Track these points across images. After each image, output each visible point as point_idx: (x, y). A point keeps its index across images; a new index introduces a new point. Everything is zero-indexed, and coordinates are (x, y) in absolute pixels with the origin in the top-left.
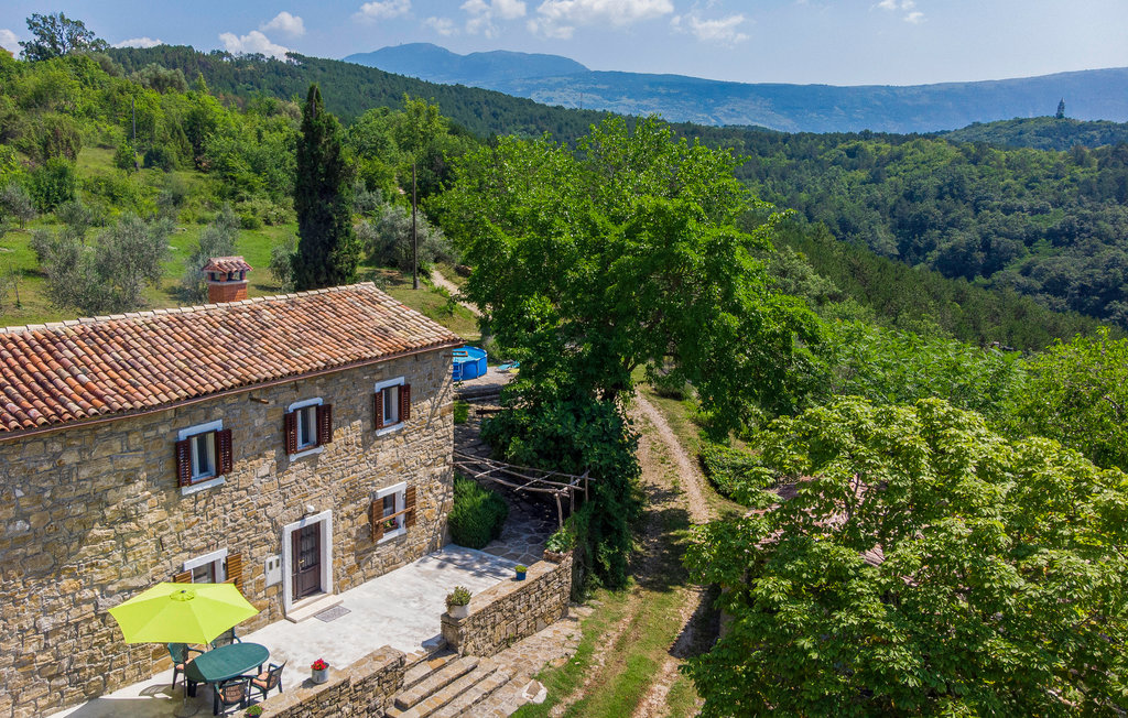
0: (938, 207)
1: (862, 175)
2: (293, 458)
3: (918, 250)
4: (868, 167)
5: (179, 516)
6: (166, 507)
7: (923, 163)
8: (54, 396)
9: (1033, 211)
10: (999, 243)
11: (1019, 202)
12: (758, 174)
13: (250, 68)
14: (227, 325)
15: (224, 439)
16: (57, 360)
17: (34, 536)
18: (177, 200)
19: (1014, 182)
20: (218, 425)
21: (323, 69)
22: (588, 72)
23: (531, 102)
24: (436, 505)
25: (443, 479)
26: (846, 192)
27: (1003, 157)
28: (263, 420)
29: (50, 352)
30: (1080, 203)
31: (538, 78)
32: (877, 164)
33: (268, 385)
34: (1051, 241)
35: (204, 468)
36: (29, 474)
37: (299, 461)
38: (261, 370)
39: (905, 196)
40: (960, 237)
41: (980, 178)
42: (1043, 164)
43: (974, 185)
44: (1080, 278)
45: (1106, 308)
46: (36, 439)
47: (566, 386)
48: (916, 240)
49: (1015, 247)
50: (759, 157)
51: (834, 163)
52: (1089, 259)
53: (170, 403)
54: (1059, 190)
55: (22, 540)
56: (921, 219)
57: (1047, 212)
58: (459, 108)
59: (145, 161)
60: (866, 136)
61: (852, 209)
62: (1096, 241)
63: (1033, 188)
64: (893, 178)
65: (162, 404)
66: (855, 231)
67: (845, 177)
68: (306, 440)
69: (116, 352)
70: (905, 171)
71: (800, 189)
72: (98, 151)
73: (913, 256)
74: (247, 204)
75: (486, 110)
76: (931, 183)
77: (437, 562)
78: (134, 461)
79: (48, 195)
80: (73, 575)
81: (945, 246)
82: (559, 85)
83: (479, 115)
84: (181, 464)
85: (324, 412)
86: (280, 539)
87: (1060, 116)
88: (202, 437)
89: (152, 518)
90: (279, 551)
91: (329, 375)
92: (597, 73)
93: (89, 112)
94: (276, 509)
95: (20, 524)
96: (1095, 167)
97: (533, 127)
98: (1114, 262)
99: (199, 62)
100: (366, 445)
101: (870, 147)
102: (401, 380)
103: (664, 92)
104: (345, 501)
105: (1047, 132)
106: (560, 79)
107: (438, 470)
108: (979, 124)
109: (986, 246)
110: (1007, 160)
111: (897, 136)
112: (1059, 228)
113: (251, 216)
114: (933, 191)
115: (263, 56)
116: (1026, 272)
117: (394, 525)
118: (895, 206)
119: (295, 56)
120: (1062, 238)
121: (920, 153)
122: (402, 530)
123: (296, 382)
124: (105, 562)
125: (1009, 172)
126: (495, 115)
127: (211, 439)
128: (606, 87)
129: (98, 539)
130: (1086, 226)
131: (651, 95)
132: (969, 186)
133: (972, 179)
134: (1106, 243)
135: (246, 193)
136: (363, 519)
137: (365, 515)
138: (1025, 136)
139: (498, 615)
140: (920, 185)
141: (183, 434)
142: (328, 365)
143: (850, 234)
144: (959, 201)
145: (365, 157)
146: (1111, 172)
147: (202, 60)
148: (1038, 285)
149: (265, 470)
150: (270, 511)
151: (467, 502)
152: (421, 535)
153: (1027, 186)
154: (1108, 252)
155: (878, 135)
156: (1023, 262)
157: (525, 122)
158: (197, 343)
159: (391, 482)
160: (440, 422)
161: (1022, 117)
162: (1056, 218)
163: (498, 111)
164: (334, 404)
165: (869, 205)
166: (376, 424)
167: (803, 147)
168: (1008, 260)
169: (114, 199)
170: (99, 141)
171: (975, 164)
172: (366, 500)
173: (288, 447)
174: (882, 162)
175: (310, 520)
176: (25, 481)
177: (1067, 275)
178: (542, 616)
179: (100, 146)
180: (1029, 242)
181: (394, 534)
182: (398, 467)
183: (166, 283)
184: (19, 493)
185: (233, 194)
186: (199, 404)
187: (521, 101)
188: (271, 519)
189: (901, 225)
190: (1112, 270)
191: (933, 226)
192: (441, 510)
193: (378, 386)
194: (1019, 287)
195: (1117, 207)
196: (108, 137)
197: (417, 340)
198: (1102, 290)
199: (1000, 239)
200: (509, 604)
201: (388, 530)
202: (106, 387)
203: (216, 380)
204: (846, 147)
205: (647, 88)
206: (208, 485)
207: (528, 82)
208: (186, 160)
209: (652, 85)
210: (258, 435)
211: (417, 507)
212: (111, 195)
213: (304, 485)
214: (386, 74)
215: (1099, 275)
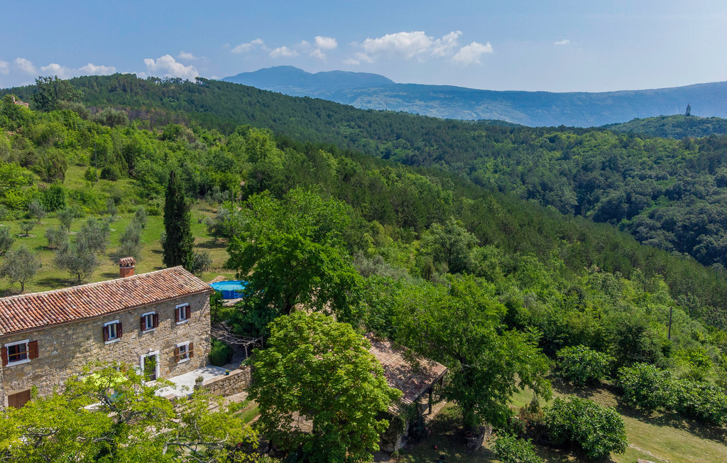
0: (602, 175)
1: (558, 154)
2: (144, 332)
3: (590, 202)
4: (562, 149)
5: (104, 351)
6: (100, 348)
7: (595, 147)
8: (65, 313)
9: (658, 178)
10: (636, 199)
11: (649, 173)
12: (493, 154)
13: (173, 88)
14: (123, 286)
15: (119, 326)
16: (66, 301)
17: (59, 356)
18: (117, 201)
19: (647, 159)
20: (117, 321)
21: (219, 88)
22: (395, 84)
23: (352, 108)
24: (203, 350)
25: (206, 340)
26: (547, 165)
27: (642, 144)
28: (133, 319)
29: (64, 299)
30: (686, 173)
31: (362, 88)
32: (568, 148)
33: (135, 308)
34: (667, 197)
35: (113, 335)
36: (58, 337)
37: (146, 333)
38: (132, 303)
39: (583, 167)
40: (614, 194)
41: (628, 157)
42: (665, 149)
43: (623, 162)
44: (682, 221)
45: (698, 239)
46: (60, 326)
47: (257, 304)
48: (588, 196)
49: (645, 201)
50: (494, 143)
51: (541, 147)
52: (688, 208)
53: (101, 315)
54: (675, 165)
55: (55, 357)
56: (591, 183)
57: (667, 179)
58: (306, 112)
59: (102, 174)
60: (562, 129)
61: (549, 177)
62: (693, 197)
63: (659, 163)
64: (577, 156)
65: (99, 315)
66: (551, 190)
67: (547, 155)
68: (149, 326)
69: (85, 298)
70: (584, 152)
71: (518, 163)
72: (76, 167)
73: (587, 205)
74: (155, 201)
75: (323, 113)
76: (598, 160)
77: (202, 371)
78: (90, 333)
79: (51, 203)
80: (70, 368)
81: (604, 199)
82: (375, 92)
83: (319, 116)
84: (105, 334)
85: (155, 316)
86: (140, 360)
87: (688, 115)
88: (112, 325)
89: (95, 351)
90: (139, 364)
91: (157, 303)
92: (400, 85)
93: (71, 145)
94: (138, 350)
95: (55, 352)
96: (697, 151)
97: (353, 124)
98: (702, 211)
99: (140, 85)
100: (172, 328)
101: (564, 136)
102: (187, 304)
103: (442, 97)
104: (165, 348)
105: (679, 125)
106: (376, 89)
107: (204, 337)
108: (638, 119)
109: (629, 200)
110: (644, 146)
111: (581, 129)
112: (672, 189)
113: (156, 209)
114: (599, 165)
115: (181, 79)
116: (652, 216)
117: (185, 357)
118: (577, 174)
119: (202, 79)
120: (675, 195)
121: (594, 141)
122: (188, 359)
123: (145, 307)
124: (80, 365)
125: (645, 153)
126: (329, 116)
127: (115, 326)
128: (405, 94)
129: (78, 358)
130: (688, 188)
131: (434, 99)
132: (620, 162)
133: (622, 158)
134: (700, 198)
135: (154, 195)
136: (172, 354)
137: (173, 353)
138: (666, 127)
139: (216, 386)
140: (592, 161)
141: (106, 325)
142: (157, 300)
143: (547, 192)
144: (615, 172)
145: (222, 171)
146: (706, 153)
147: (142, 83)
148: (658, 225)
149: (134, 336)
150: (136, 350)
151: (216, 349)
152: (196, 361)
153: (655, 163)
154: (700, 204)
155: (569, 128)
156: (650, 210)
157: (348, 121)
158: (112, 294)
159: (183, 341)
160: (204, 319)
161: (665, 115)
162: (670, 184)
163: (331, 113)
164: (160, 313)
165: (561, 174)
166: (177, 320)
167: (522, 135)
168: (642, 209)
169: (85, 202)
170: (77, 162)
171: (625, 148)
172: (173, 347)
173: (142, 328)
174: (570, 146)
175: (151, 354)
176: (57, 339)
177: (675, 218)
178: (236, 388)
179: (77, 165)
180: (655, 197)
181: (185, 360)
182: (186, 336)
183: (108, 252)
184: (55, 343)
185: (148, 195)
186: (111, 315)
187: (346, 107)
188: (136, 353)
189: (580, 187)
190: (701, 216)
191: (599, 186)
192: (205, 352)
193: (177, 307)
194: (647, 226)
195: (708, 176)
196: (82, 159)
197: (193, 289)
198: (697, 228)
199: (637, 196)
200: (221, 383)
201: (182, 359)
202: (81, 310)
203: (118, 307)
204: (549, 136)
205: (431, 94)
206: (114, 341)
207: (355, 91)
208: (124, 173)
209: (435, 92)
210: (131, 324)
211: (194, 350)
212: (83, 200)
213: (148, 341)
214: (260, 91)
215: (694, 219)
